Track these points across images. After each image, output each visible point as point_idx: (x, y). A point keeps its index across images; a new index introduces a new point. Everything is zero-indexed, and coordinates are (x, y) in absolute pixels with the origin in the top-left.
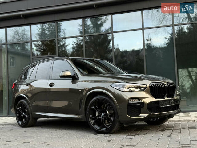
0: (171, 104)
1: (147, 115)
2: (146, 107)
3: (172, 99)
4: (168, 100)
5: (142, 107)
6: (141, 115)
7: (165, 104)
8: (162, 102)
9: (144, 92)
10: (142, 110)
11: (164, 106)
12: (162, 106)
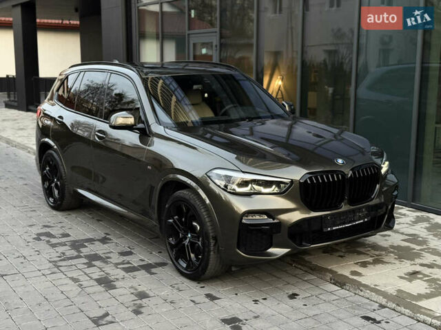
0: (359, 220)
1: (286, 251)
2: (285, 232)
3: (363, 207)
4: (350, 210)
5: (275, 233)
6: (271, 250)
7: (338, 223)
8: (331, 218)
9: (284, 195)
10: (275, 238)
11: (334, 228)
12: (329, 229)
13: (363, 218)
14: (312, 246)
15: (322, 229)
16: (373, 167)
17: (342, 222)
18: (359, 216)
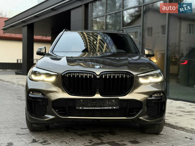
0: (108, 107)
1: (52, 117)
8: (83, 101)
11: (85, 108)
12: (81, 108)
13: (112, 106)
14: (69, 117)
15: (75, 107)
17: (93, 105)
18: (109, 104)
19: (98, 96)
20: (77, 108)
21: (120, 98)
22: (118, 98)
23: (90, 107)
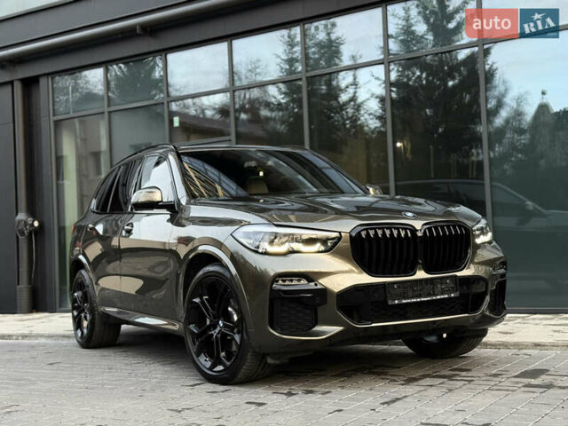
0: (442, 294)
1: (337, 329)
2: (332, 303)
3: (447, 277)
4: (426, 280)
5: (320, 305)
6: (318, 328)
7: (410, 294)
8: (399, 287)
9: (331, 254)
10: (321, 312)
11: (404, 301)
12: (396, 302)
13: (449, 292)
14: (373, 325)
15: (386, 302)
16: (460, 227)
17: (416, 293)
18: (442, 289)
19: (421, 274)
20: (390, 303)
21: (459, 274)
22: (456, 276)
23: (413, 298)
